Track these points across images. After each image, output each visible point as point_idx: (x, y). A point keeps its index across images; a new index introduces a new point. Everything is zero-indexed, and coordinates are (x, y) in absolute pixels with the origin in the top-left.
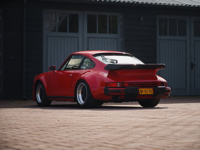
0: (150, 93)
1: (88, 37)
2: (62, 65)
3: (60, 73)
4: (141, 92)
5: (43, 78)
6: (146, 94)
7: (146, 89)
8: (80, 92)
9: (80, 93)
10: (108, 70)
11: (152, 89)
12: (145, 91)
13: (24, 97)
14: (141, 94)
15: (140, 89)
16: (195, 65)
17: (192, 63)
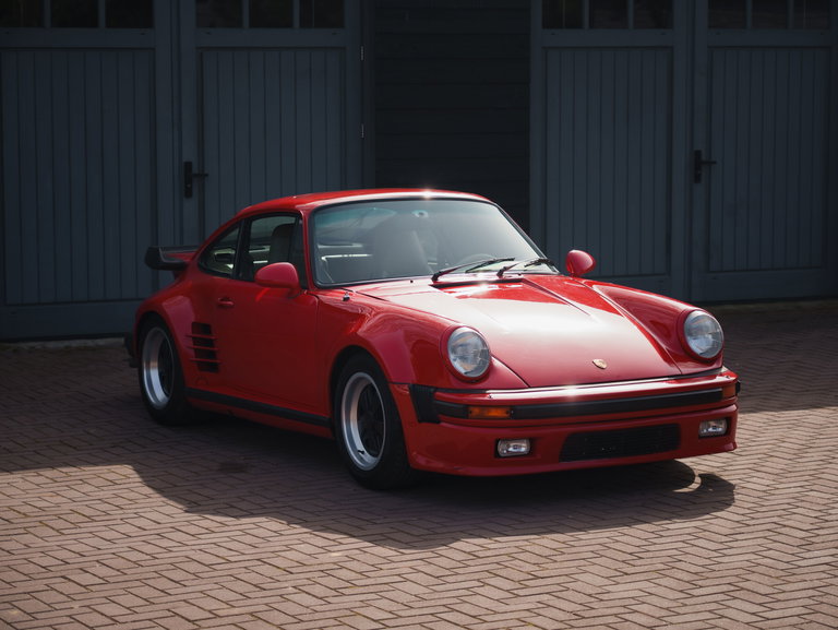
1: (198, 48)
16: (711, 163)
17: (698, 154)
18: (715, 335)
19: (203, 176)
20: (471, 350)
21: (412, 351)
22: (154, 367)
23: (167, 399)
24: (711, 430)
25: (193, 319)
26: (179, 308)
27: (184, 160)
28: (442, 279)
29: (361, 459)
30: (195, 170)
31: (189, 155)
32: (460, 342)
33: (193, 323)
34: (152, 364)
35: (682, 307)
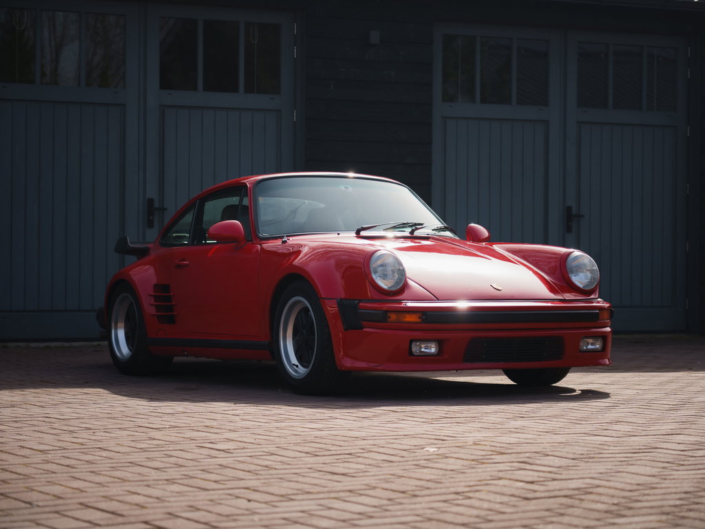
1: (161, 106)
16: (580, 216)
17: (569, 208)
18: (592, 271)
19: (163, 210)
20: (389, 269)
21: (343, 277)
22: (120, 328)
23: (130, 353)
24: (590, 347)
25: (154, 281)
26: (144, 275)
27: (147, 197)
28: (363, 233)
29: (296, 371)
30: (156, 205)
31: (152, 192)
32: (379, 263)
33: (155, 286)
34: (119, 325)
35: (563, 250)
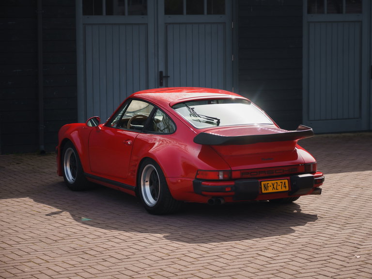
0: (284, 189)
1: (165, 23)
2: (115, 111)
3: (108, 131)
4: (266, 188)
5: (74, 135)
6: (274, 191)
7: (275, 182)
8: (148, 179)
9: (147, 182)
10: (201, 146)
11: (286, 181)
12: (273, 185)
13: (42, 147)
14: (266, 192)
15: (263, 183)
19: (167, 77)
27: (159, 71)
30: (164, 74)
31: (162, 68)
